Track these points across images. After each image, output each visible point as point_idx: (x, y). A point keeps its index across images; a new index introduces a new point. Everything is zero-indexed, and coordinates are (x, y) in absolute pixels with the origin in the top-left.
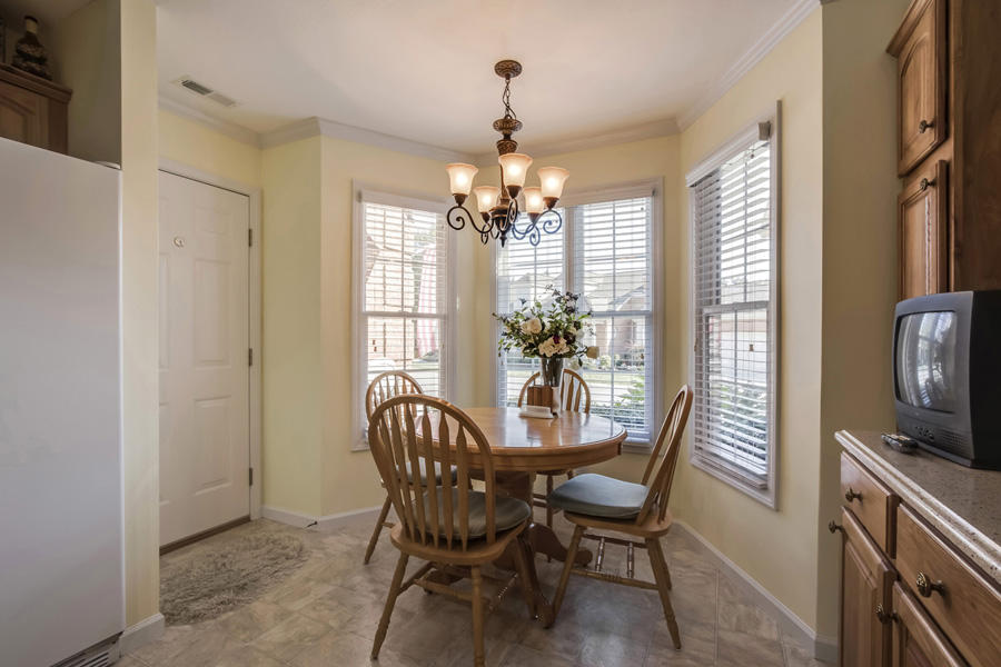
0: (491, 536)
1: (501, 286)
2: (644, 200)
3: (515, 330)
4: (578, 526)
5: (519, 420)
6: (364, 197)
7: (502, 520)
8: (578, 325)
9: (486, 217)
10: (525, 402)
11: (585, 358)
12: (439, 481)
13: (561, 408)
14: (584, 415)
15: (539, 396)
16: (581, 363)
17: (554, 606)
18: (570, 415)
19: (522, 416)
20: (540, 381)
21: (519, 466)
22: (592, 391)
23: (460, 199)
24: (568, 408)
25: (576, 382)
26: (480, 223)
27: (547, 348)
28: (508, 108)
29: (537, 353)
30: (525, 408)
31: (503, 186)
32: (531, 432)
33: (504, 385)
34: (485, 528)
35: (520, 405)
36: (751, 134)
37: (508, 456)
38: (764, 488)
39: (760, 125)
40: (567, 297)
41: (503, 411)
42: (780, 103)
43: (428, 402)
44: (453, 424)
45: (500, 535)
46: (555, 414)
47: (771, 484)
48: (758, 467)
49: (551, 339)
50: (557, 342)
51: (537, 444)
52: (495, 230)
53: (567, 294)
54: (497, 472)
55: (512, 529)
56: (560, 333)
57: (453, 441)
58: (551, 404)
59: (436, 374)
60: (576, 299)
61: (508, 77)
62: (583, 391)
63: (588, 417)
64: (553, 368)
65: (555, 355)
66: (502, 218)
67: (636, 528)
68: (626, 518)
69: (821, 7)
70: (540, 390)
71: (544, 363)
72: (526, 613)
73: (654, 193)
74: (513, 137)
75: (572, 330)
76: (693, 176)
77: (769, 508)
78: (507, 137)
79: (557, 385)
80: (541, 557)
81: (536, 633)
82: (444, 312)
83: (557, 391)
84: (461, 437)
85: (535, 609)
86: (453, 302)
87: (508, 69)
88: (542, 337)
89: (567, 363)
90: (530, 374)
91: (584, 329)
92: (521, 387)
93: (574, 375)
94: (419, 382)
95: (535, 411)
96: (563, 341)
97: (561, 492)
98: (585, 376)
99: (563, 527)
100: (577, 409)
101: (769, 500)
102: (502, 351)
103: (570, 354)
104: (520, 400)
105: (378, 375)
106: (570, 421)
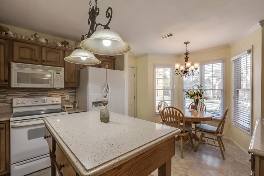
0: (184, 132)
1: (184, 83)
2: (221, 63)
3: (188, 93)
4: (202, 133)
5: (189, 112)
6: (156, 67)
7: (186, 129)
8: (203, 93)
9: (182, 71)
10: (190, 108)
11: (205, 100)
12: (172, 122)
13: (199, 110)
14: (204, 112)
15: (194, 107)
16: (203, 101)
17: (196, 148)
18: (201, 112)
19: (190, 111)
20: (194, 104)
21: (190, 120)
22: (206, 106)
23: (177, 70)
24: (201, 110)
25: (203, 105)
26: (181, 72)
27: (196, 97)
28: (187, 50)
29: (193, 98)
30: (190, 110)
31: (186, 68)
32: (191, 114)
33: (185, 104)
34: (183, 130)
35: (189, 109)
36: (245, 52)
37: (187, 118)
38: (249, 131)
39: (248, 51)
40: (200, 87)
41: (185, 110)
42: (253, 46)
43: (170, 107)
44: (178, 112)
45: (186, 132)
46: (197, 111)
47: (250, 130)
48: (248, 126)
49: (196, 96)
50: (198, 96)
51: (193, 117)
52: (184, 74)
53: (200, 86)
54: (186, 121)
55: (188, 131)
56: (199, 94)
57: (178, 115)
58: (196, 109)
59: (170, 101)
60: (202, 87)
61: (187, 44)
62: (204, 106)
63: (205, 112)
64: (197, 102)
65: (197, 99)
66: (186, 72)
67: (214, 135)
68: (212, 133)
69: (261, 27)
70: (194, 106)
71: (195, 101)
72: (191, 148)
73: (223, 62)
74: (188, 56)
75: (201, 94)
76: (233, 59)
77: (250, 135)
78: (187, 56)
79: (198, 105)
80: (194, 140)
81: (193, 152)
82: (172, 88)
83: (198, 107)
84: (179, 114)
85: (192, 148)
86: (174, 86)
87: (187, 43)
88: (194, 95)
89: (200, 100)
90: (191, 102)
91: (204, 93)
92: (189, 105)
93: (202, 103)
94: (167, 103)
95: (193, 110)
96: (199, 96)
97: (198, 127)
98: (205, 103)
99: (199, 134)
100: (203, 111)
101: (250, 133)
102: (185, 98)
103: (201, 99)
104: (189, 108)
105: (160, 101)
106: (201, 113)
